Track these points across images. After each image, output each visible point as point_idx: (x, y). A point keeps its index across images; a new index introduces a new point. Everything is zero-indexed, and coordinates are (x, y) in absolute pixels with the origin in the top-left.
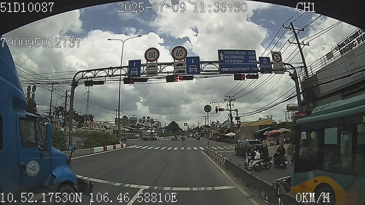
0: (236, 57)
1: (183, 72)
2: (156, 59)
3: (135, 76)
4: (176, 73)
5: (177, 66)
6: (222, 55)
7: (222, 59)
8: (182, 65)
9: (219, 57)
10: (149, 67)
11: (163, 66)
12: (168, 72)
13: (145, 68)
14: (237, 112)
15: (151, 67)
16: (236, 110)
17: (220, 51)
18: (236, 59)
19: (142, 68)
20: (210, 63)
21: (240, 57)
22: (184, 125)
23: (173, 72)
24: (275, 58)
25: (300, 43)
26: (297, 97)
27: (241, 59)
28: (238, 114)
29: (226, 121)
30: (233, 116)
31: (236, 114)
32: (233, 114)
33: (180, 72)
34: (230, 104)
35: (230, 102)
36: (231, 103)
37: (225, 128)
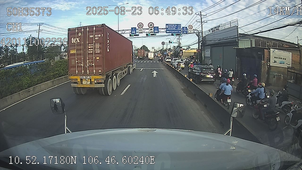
0: (173, 27)
1: (152, 32)
2: (142, 27)
3: (134, 33)
4: (150, 32)
5: (150, 30)
6: (167, 26)
7: (167, 27)
8: (152, 30)
9: (166, 27)
10: (139, 30)
11: (145, 30)
12: (147, 32)
13: (138, 30)
15: (140, 30)
17: (166, 25)
18: (172, 28)
19: (136, 30)
20: (163, 29)
21: (174, 27)
22: (152, 48)
23: (149, 32)
24: (190, 27)
25: (202, 22)
26: (198, 43)
27: (175, 28)
33: (151, 32)
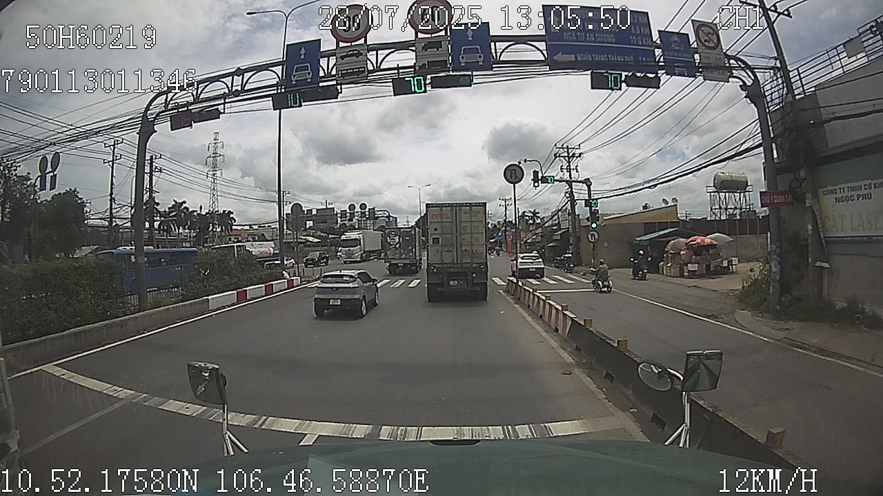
1: (443, 65)
2: (364, 35)
3: (305, 83)
4: (420, 68)
5: (424, 49)
8: (438, 45)
11: (382, 53)
12: (398, 69)
13: (333, 61)
14: (589, 187)
15: (348, 56)
16: (587, 182)
17: (548, 10)
20: (520, 40)
23: (414, 67)
24: (703, 37)
26: (762, 148)
28: (592, 192)
29: (559, 210)
30: (575, 198)
31: (587, 192)
32: (577, 191)
34: (569, 166)
35: (569, 162)
36: (571, 164)
37: (554, 228)
